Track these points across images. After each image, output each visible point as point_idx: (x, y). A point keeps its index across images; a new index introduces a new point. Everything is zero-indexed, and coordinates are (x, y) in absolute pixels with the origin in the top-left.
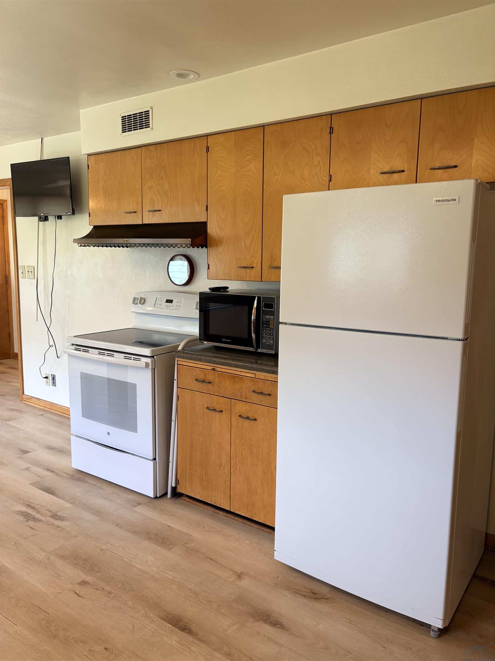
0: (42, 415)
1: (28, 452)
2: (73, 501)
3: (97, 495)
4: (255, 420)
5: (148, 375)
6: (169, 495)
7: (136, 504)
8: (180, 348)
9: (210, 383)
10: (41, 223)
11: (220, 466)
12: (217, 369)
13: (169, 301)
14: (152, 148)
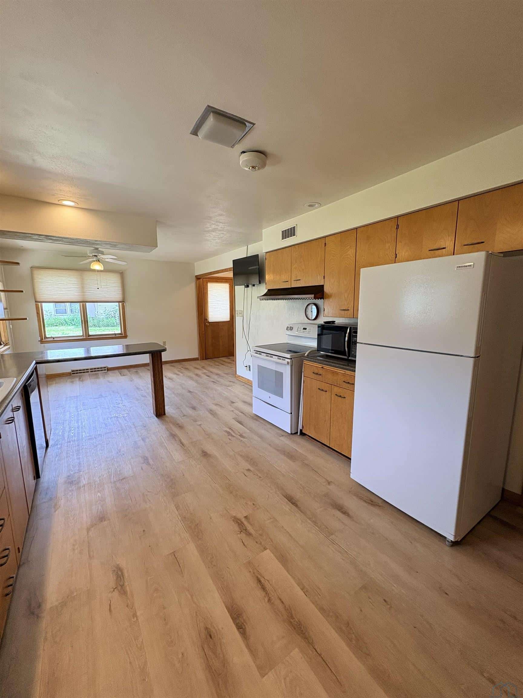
0: (243, 385)
1: (234, 403)
2: (251, 429)
3: (262, 428)
4: (345, 398)
5: (288, 368)
6: (299, 434)
7: (281, 435)
8: (306, 355)
9: (320, 375)
10: (246, 289)
11: (325, 421)
12: (324, 367)
13: (305, 329)
14: (297, 246)
